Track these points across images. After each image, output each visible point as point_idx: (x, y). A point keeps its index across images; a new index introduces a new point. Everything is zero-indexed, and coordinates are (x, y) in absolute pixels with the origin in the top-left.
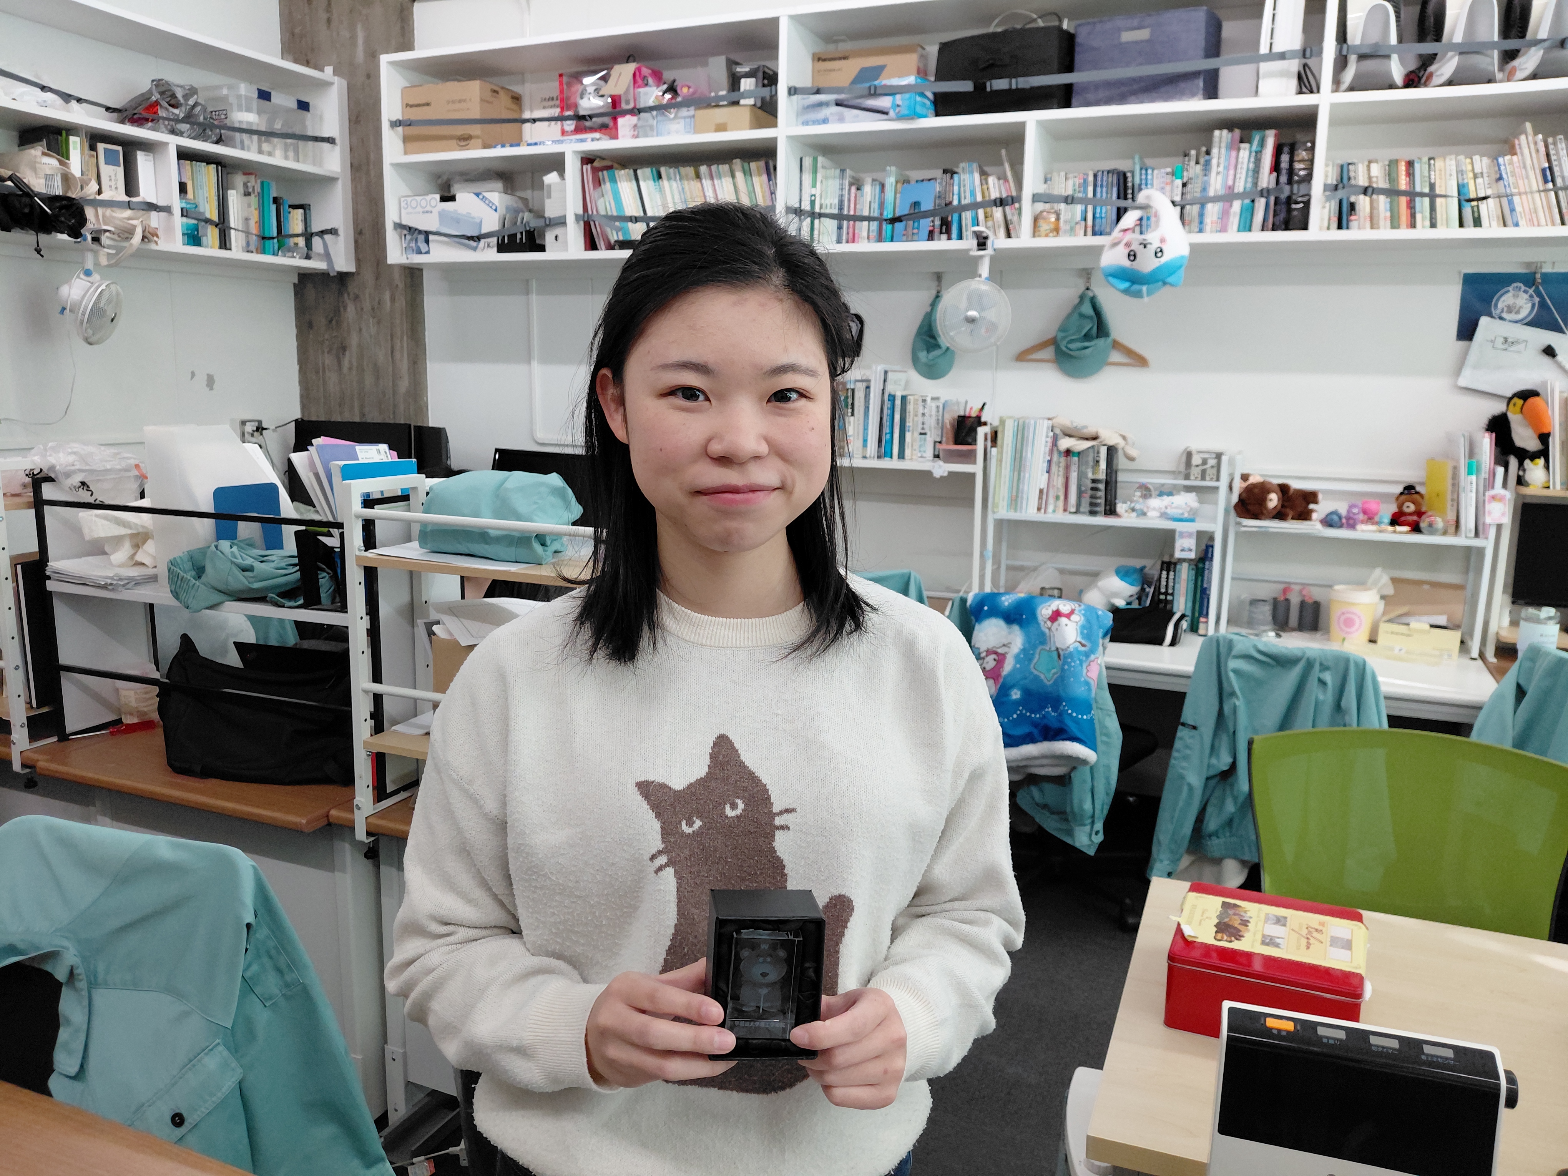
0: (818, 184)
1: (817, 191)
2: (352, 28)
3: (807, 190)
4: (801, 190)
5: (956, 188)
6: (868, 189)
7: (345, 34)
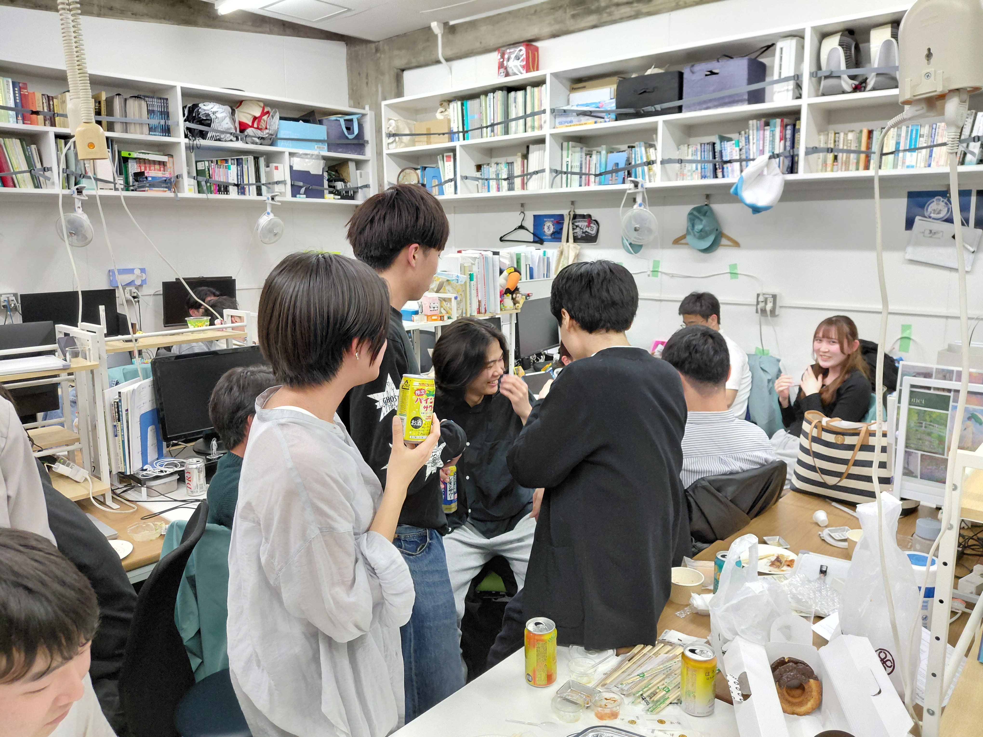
0: (570, 156)
1: (569, 159)
2: (377, 87)
3: (565, 159)
4: (562, 159)
5: (633, 156)
6: (594, 157)
7: (374, 89)
